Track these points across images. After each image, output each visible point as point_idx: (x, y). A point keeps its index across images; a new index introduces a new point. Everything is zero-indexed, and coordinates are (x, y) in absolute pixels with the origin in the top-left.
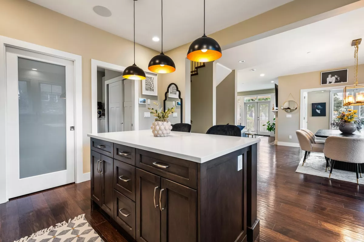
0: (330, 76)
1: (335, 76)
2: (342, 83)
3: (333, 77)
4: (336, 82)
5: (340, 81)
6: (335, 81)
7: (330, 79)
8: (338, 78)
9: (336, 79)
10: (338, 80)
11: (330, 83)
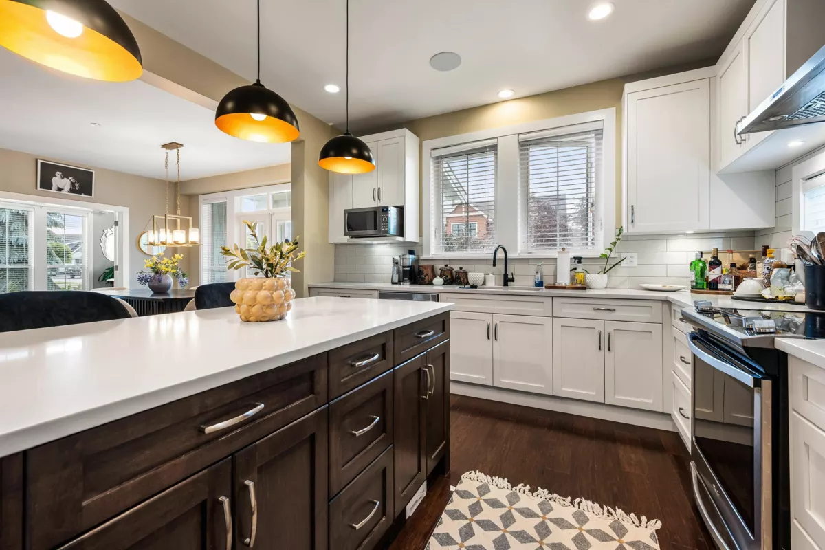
0: (59, 174)
1: (71, 178)
2: (83, 195)
3: (65, 179)
4: (72, 191)
5: (79, 192)
6: (70, 189)
7: (57, 180)
8: (76, 185)
9: (72, 184)
10: (75, 187)
11: (60, 189)
